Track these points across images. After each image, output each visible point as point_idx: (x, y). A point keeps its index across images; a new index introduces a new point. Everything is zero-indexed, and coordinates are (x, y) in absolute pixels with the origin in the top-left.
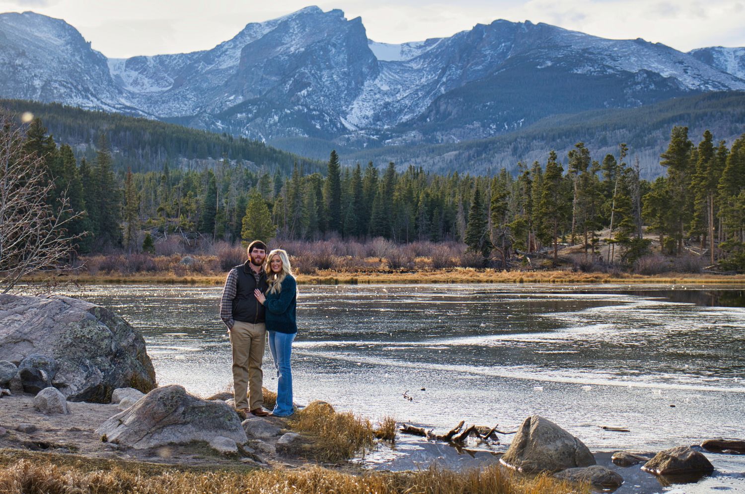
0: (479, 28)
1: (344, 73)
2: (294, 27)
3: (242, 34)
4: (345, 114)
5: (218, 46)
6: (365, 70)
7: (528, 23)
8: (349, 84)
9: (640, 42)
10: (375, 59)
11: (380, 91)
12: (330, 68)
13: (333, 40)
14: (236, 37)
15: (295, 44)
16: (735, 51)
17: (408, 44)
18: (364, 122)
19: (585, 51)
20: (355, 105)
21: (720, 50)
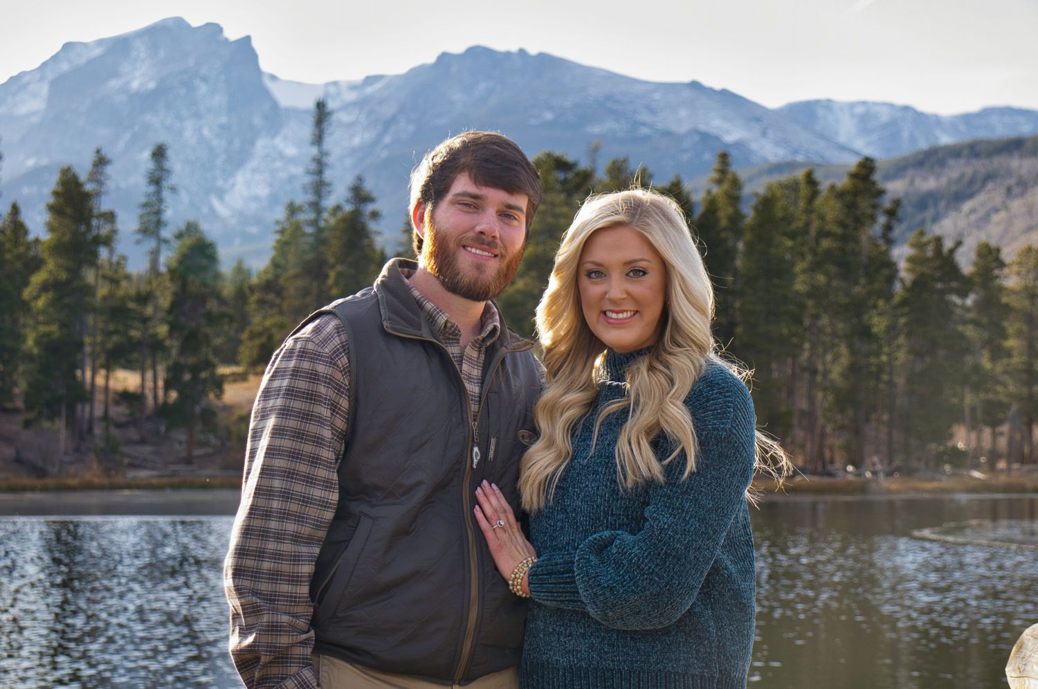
0: (444, 58)
1: (222, 127)
2: (141, 49)
3: (55, 58)
4: (221, 193)
5: (12, 78)
6: (257, 121)
7: (522, 52)
8: (230, 143)
9: (695, 86)
10: (275, 105)
11: (281, 156)
12: (197, 116)
13: (204, 71)
14: (44, 65)
15: (140, 77)
16: (852, 106)
17: (335, 83)
18: (254, 206)
19: (609, 97)
20: (240, 178)
21: (828, 105)
